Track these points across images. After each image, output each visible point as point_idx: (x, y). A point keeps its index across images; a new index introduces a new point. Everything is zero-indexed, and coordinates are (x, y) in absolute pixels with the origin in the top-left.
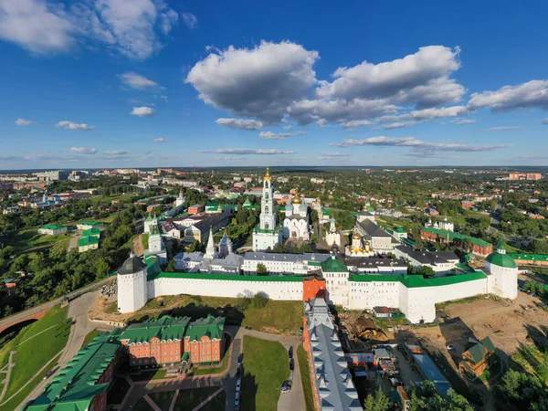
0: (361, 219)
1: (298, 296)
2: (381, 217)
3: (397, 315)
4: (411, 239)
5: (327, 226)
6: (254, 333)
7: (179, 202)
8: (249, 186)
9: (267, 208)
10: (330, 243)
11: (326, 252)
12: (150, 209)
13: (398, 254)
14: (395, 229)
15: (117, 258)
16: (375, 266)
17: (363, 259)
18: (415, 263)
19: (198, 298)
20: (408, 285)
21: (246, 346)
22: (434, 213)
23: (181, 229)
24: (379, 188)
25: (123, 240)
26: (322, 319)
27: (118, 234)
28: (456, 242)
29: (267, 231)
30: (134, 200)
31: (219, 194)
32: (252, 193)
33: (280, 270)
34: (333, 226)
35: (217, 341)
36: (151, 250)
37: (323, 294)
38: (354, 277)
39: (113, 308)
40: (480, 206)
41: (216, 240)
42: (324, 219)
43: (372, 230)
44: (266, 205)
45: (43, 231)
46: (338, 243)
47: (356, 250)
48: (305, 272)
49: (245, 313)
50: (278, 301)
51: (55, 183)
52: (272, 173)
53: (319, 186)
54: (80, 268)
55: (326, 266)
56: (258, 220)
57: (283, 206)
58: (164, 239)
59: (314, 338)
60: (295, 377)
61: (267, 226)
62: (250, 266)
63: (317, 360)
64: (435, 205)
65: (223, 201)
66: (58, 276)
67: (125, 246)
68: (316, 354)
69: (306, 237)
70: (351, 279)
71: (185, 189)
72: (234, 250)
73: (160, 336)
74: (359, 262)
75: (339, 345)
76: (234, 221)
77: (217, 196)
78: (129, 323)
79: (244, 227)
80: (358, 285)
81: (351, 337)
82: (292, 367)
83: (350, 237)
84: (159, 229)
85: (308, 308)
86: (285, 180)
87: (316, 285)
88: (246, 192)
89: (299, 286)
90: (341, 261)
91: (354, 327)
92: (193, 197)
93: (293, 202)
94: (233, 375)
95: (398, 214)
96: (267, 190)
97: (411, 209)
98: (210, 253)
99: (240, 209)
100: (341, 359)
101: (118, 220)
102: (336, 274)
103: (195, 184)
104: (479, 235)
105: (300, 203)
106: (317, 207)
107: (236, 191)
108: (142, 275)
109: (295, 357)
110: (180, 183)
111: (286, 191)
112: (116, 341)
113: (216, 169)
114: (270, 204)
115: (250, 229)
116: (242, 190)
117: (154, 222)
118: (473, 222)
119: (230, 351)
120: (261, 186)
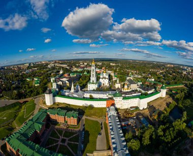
0: (128, 78)
1: (105, 106)
2: (135, 78)
3: (137, 108)
4: (143, 84)
5: (116, 81)
6: (89, 118)
7: (61, 72)
8: (86, 66)
10: (117, 87)
11: (115, 90)
12: (52, 74)
13: (139, 89)
14: (139, 81)
15: (45, 89)
16: (131, 94)
17: (128, 92)
18: (143, 92)
19: (69, 105)
20: (141, 99)
21: (86, 122)
22: (150, 76)
23: (62, 81)
24: (134, 67)
25: (46, 84)
26: (113, 113)
27: (44, 82)
28: (155, 84)
29: (93, 83)
30: (48, 71)
31: (75, 69)
32: (87, 69)
33: (98, 97)
34: (118, 81)
35: (76, 119)
36: (53, 88)
37: (113, 105)
38: (124, 98)
39: (44, 103)
40: (161, 73)
41: (74, 86)
42: (115, 79)
43: (131, 82)
44: (93, 74)
45: (27, 79)
46: (120, 87)
47: (126, 90)
48: (107, 98)
49: (85, 111)
50: (97, 108)
51: (28, 67)
52: (95, 61)
53: (114, 66)
54: (36, 90)
55: (115, 95)
56: (90, 79)
57: (99, 74)
58: (57, 85)
59: (110, 119)
60: (103, 132)
61: (93, 81)
62: (87, 95)
63: (110, 126)
64: (150, 74)
65: (76, 72)
66: (32, 92)
67: (46, 86)
68: (110, 124)
69: (108, 85)
70: (123, 99)
71: (63, 68)
72: (81, 90)
73: (58, 114)
74: (126, 93)
75: (118, 120)
76: (81, 79)
78: (49, 108)
79: (85, 81)
80: (125, 101)
81: (122, 117)
82: (102, 129)
83: (124, 85)
84: (55, 81)
85: (108, 109)
86: (101, 64)
87: (111, 102)
88: (85, 69)
89: (105, 102)
90: (120, 93)
91: (123, 114)
92: (66, 70)
93: (103, 72)
94: (81, 130)
95: (140, 76)
96: (93, 68)
97: (143, 75)
98: (72, 90)
99: (83, 75)
100: (119, 125)
101: (44, 78)
102: (118, 98)
103: (66, 66)
104: (159, 82)
105: (106, 73)
106: (112, 74)
107: (81, 68)
108: (51, 95)
109: (103, 125)
110: (61, 65)
111: (100, 68)
112: (46, 112)
113: (73, 60)
114: (94, 73)
115: (87, 82)
116: (83, 68)
117: (54, 79)
118: (159, 78)
119: (80, 123)
120: (91, 66)
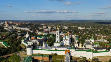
1: (64, 54)
3: (85, 58)
7: (27, 36)
8: (51, 30)
9: (58, 37)
16: (83, 49)
21: (53, 60)
29: (57, 43)
32: (52, 33)
35: (48, 57)
47: (80, 47)
48: (66, 50)
61: (58, 41)
65: (42, 35)
73: (38, 56)
76: (47, 41)
77: (38, 34)
80: (77, 52)
86: (66, 28)
88: (50, 33)
89: (64, 52)
96: (58, 32)
98: (44, 46)
99: (49, 38)
102: (72, 50)
103: (28, 29)
107: (45, 32)
108: (31, 48)
116: (48, 32)
119: (50, 60)
120: (56, 30)
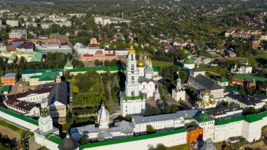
3: (242, 139)
9: (133, 78)
10: (177, 99)
13: (229, 100)
16: (224, 113)
18: (243, 106)
22: (233, 55)
29: (133, 98)
34: (179, 85)
37: (201, 136)
38: (218, 122)
46: (183, 98)
48: (182, 125)
50: (172, 147)
61: (133, 93)
62: (141, 128)
70: (216, 124)
74: (214, 112)
80: (220, 127)
87: (197, 132)
98: (105, 124)
102: (207, 123)
114: (136, 75)
